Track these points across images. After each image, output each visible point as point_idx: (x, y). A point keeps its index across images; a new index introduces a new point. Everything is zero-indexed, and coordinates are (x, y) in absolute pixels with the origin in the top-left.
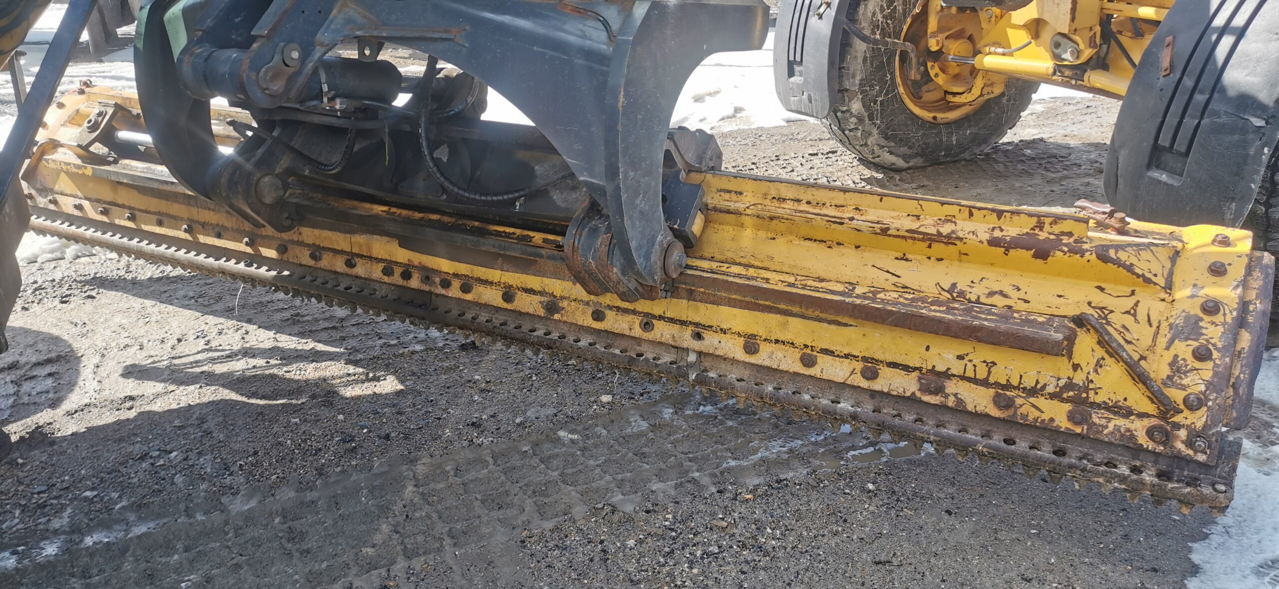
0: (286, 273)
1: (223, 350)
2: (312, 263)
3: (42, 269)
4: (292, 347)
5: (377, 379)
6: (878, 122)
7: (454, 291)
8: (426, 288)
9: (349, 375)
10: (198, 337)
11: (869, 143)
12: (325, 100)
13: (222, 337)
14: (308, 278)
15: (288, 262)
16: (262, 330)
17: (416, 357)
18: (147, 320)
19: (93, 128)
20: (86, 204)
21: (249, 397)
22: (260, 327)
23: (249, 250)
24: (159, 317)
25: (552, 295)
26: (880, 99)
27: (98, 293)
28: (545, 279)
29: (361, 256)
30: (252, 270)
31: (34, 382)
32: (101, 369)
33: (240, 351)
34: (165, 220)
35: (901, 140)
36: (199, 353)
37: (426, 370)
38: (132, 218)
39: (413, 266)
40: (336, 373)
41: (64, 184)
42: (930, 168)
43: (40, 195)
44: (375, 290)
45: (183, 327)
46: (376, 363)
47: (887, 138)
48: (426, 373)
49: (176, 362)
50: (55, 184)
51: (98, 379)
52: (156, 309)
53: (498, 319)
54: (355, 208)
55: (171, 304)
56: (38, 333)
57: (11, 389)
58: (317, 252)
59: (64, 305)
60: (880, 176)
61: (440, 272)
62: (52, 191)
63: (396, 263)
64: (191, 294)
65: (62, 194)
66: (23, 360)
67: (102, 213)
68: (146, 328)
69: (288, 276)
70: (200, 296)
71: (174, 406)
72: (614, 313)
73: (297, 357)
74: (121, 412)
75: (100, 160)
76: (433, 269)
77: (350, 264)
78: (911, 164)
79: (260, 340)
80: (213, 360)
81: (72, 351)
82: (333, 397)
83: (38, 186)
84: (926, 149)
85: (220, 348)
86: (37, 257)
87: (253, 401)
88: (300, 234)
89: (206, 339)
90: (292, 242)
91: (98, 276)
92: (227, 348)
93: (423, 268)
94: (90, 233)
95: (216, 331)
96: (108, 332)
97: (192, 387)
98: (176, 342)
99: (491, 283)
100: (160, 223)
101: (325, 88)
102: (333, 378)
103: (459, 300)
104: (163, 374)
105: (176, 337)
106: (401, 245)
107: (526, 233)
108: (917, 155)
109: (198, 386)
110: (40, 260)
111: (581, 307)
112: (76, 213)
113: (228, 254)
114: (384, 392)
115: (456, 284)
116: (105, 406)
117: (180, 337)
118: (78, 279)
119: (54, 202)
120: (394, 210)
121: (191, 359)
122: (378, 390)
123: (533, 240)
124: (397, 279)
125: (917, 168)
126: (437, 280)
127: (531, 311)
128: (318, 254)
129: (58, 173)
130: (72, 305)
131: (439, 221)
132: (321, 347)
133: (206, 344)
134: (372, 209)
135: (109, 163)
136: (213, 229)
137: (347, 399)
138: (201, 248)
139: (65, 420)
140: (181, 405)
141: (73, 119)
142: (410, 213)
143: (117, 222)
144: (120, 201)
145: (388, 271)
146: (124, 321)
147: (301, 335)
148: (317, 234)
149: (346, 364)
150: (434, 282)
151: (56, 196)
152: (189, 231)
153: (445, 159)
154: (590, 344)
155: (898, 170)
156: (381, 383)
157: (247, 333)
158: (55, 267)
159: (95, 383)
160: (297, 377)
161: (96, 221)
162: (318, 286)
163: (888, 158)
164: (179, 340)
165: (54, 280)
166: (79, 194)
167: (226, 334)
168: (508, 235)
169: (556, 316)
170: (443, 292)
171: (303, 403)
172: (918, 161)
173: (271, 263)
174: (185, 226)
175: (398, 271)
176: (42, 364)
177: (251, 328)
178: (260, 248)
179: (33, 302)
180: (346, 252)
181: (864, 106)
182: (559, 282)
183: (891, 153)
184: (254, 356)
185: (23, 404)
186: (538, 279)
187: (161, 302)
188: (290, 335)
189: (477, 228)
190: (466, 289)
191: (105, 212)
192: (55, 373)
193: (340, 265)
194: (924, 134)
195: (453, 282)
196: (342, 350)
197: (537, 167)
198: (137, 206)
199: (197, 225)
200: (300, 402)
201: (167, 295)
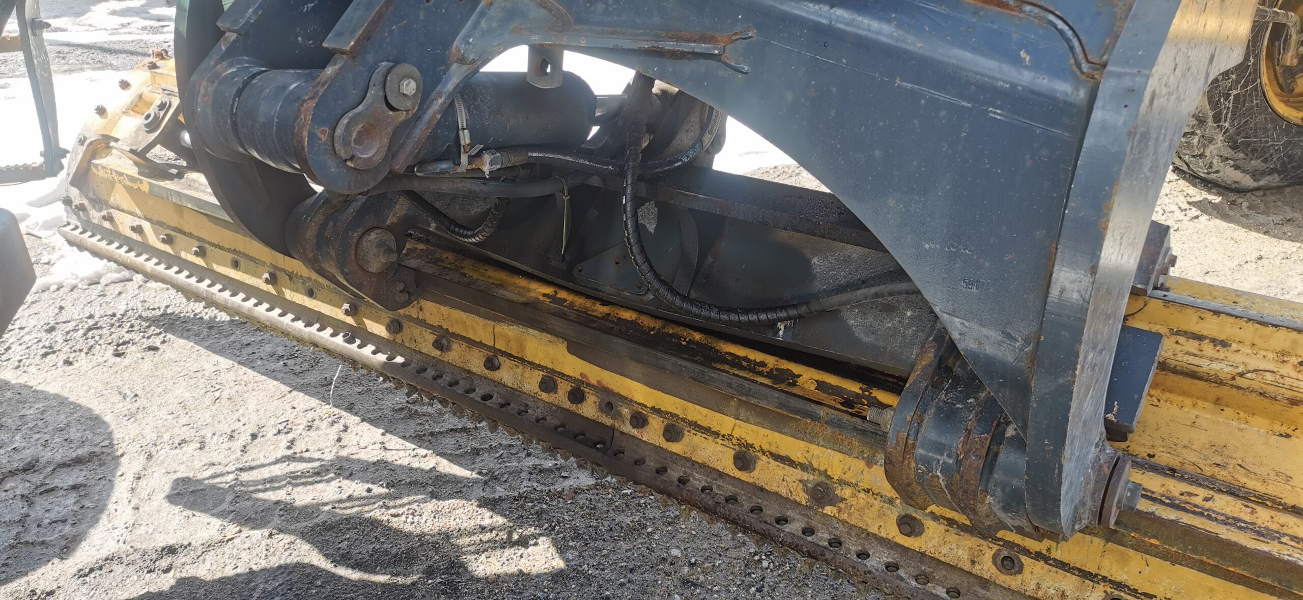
0: (399, 360)
1: (311, 460)
2: (436, 353)
3: (104, 295)
4: (405, 462)
5: (523, 542)
6: (1227, 125)
7: (653, 433)
8: (607, 421)
9: (483, 529)
10: (279, 432)
11: (1207, 153)
12: (464, 159)
13: (312, 433)
14: (430, 373)
15: (402, 345)
16: (366, 425)
17: (582, 499)
18: (217, 394)
19: (152, 126)
20: (147, 226)
21: (336, 563)
22: (363, 420)
23: (350, 320)
24: (233, 392)
25: (825, 473)
26: (1235, 92)
27: (164, 342)
28: (813, 447)
29: (509, 356)
30: (353, 348)
31: (51, 498)
32: (143, 483)
33: (332, 463)
34: (242, 262)
35: (1254, 150)
36: (277, 461)
37: (596, 528)
38: (201, 253)
39: (589, 385)
40: (467, 525)
41: (119, 197)
42: (1288, 190)
43: (94, 207)
44: (527, 405)
45: (262, 412)
46: (522, 507)
47: (1235, 147)
48: (596, 535)
49: (245, 477)
50: (109, 195)
51: (135, 502)
52: (230, 376)
53: (723, 490)
54: (502, 286)
55: (253, 368)
56: (77, 407)
57: (20, 508)
58: (444, 339)
59: (118, 359)
60: (1217, 199)
61: (631, 401)
62: (109, 206)
63: (561, 375)
64: (280, 351)
65: (118, 209)
66: (46, 455)
67: (163, 241)
68: (214, 408)
69: (403, 365)
70: (292, 356)
71: (229, 572)
72: (942, 528)
73: (410, 483)
74: (154, 575)
75: (160, 172)
76: (619, 395)
77: (491, 364)
78: (1262, 183)
79: (362, 445)
80: (294, 479)
81: (111, 445)
82: (458, 574)
83: (91, 195)
84: (1289, 163)
85: (306, 455)
86: (100, 276)
87: (342, 571)
88: (421, 309)
89: (290, 436)
90: (409, 318)
91: (169, 311)
92: (317, 455)
93: (602, 390)
94: (150, 265)
95: (305, 423)
96: (163, 414)
97: (257, 534)
98: (249, 438)
99: (716, 434)
100: (236, 265)
101: (465, 138)
102: (461, 533)
103: (658, 449)
104: (222, 501)
105: (250, 432)
106: (571, 350)
107: (785, 365)
108: (1272, 171)
109: (266, 532)
110: (103, 281)
111: (877, 503)
112: (135, 236)
113: (324, 321)
114: (534, 571)
115: (656, 424)
116: (133, 563)
117: (255, 431)
118: (144, 314)
119: (110, 219)
120: (562, 294)
121: (265, 473)
122: (525, 565)
123: (800, 381)
124: (561, 397)
125: (1270, 188)
126: (626, 411)
127: (783, 492)
128: (444, 342)
129: (112, 184)
130: (127, 361)
131: (633, 323)
132: (447, 467)
133: (289, 448)
134: (529, 291)
135: (171, 177)
136: (303, 283)
137: (479, 580)
138: (288, 307)
139: (74, 587)
140: (239, 571)
141: (136, 106)
142: (588, 303)
143: (183, 255)
144: (187, 229)
145: (548, 384)
146: (187, 394)
147: (419, 439)
148: (445, 314)
149: (480, 506)
150: (620, 415)
151: (112, 211)
152: (273, 280)
153: (651, 228)
154: (888, 566)
155: (1241, 191)
156: (531, 549)
157: (346, 428)
158: (120, 293)
159: (129, 511)
160: (408, 528)
161: (157, 249)
162: (443, 388)
163: (1230, 174)
164: (254, 436)
165: (114, 315)
166: (138, 212)
167: (318, 429)
168: (754, 367)
169: (829, 510)
170: (634, 432)
171: (414, 584)
172: (1273, 180)
173: (380, 345)
174: (266, 275)
175: (564, 388)
176: (69, 466)
177: (352, 420)
178: (365, 320)
179: (81, 350)
180: (486, 345)
181: (1210, 103)
182: (840, 456)
183: (1236, 167)
184: (350, 476)
185: (27, 542)
186: (802, 444)
187: (239, 363)
188: (404, 437)
189: (698, 344)
190: (672, 433)
191: (169, 240)
192: (81, 485)
193: (476, 363)
194: (1288, 143)
195: (650, 420)
196: (475, 475)
197: (815, 260)
198: (207, 239)
199: (283, 274)
200: (409, 581)
201: (249, 350)
